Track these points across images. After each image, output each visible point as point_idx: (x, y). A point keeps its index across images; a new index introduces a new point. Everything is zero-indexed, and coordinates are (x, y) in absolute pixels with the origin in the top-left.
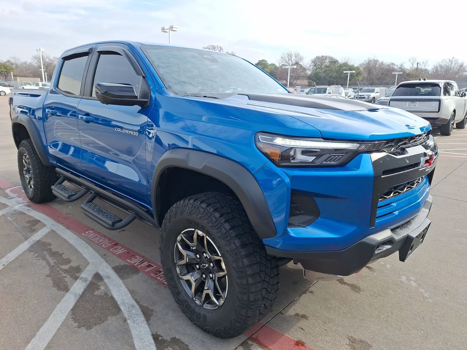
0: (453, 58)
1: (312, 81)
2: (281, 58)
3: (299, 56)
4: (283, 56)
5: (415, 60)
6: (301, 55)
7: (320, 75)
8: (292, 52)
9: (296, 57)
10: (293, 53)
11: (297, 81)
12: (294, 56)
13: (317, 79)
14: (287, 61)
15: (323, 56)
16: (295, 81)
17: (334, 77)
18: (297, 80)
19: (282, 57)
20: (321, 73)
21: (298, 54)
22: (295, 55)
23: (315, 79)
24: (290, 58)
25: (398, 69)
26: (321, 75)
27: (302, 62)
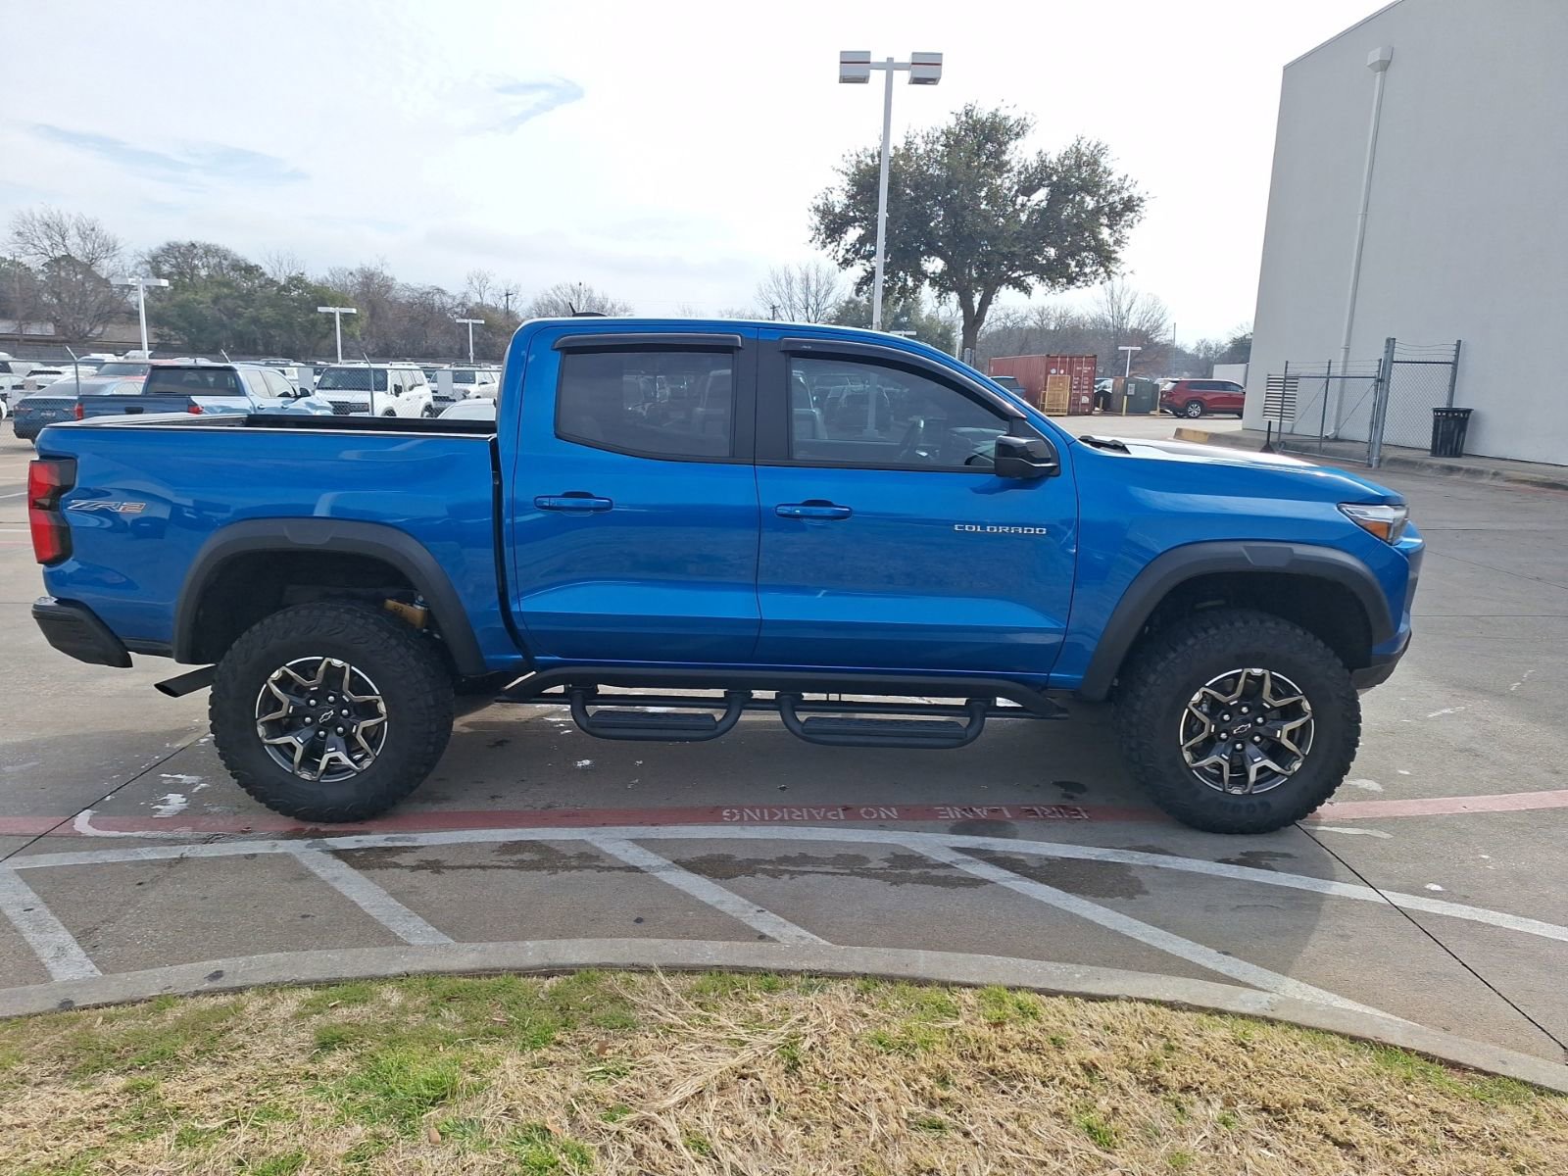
0: (580, 284)
1: (174, 329)
2: (16, 237)
3: (97, 237)
4: (22, 230)
5: (484, 281)
6: (104, 234)
7: (201, 312)
8: (65, 219)
9: (84, 237)
10: (68, 223)
11: (104, 328)
12: (73, 232)
13: (191, 324)
14: (47, 250)
15: (193, 245)
16: (99, 330)
17: (267, 322)
18: (106, 322)
19: (19, 234)
20: (202, 303)
21: (93, 230)
22: (79, 229)
23: (182, 324)
24: (57, 238)
25: (457, 307)
26: (204, 312)
27: (116, 260)
